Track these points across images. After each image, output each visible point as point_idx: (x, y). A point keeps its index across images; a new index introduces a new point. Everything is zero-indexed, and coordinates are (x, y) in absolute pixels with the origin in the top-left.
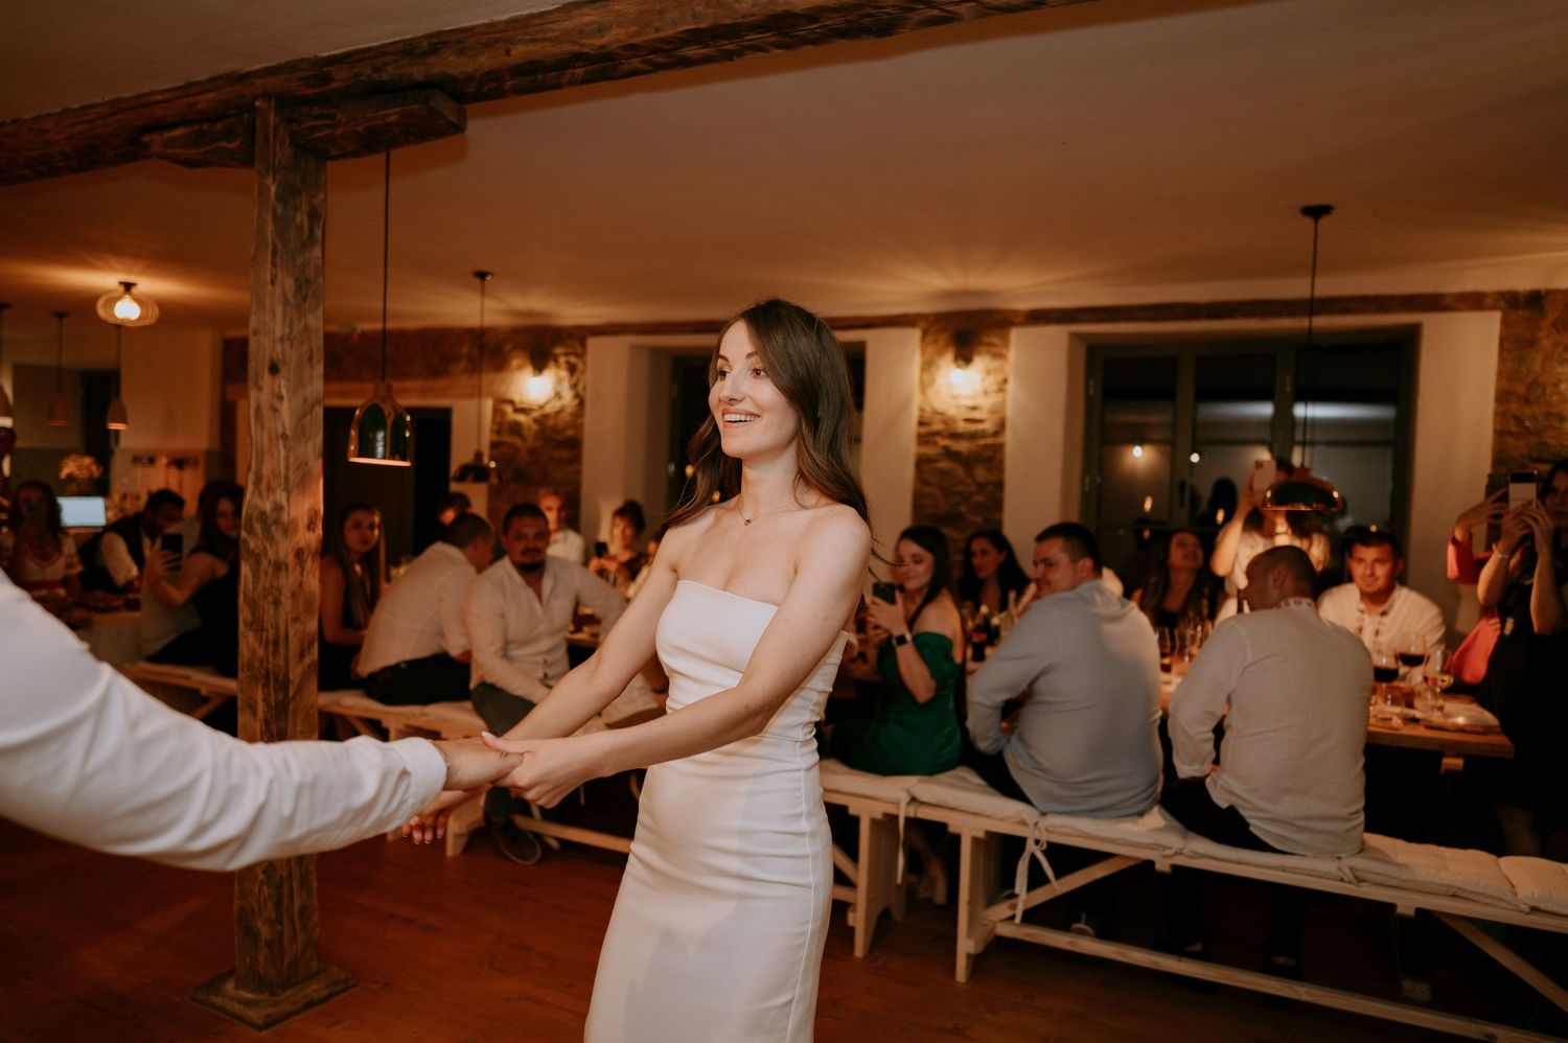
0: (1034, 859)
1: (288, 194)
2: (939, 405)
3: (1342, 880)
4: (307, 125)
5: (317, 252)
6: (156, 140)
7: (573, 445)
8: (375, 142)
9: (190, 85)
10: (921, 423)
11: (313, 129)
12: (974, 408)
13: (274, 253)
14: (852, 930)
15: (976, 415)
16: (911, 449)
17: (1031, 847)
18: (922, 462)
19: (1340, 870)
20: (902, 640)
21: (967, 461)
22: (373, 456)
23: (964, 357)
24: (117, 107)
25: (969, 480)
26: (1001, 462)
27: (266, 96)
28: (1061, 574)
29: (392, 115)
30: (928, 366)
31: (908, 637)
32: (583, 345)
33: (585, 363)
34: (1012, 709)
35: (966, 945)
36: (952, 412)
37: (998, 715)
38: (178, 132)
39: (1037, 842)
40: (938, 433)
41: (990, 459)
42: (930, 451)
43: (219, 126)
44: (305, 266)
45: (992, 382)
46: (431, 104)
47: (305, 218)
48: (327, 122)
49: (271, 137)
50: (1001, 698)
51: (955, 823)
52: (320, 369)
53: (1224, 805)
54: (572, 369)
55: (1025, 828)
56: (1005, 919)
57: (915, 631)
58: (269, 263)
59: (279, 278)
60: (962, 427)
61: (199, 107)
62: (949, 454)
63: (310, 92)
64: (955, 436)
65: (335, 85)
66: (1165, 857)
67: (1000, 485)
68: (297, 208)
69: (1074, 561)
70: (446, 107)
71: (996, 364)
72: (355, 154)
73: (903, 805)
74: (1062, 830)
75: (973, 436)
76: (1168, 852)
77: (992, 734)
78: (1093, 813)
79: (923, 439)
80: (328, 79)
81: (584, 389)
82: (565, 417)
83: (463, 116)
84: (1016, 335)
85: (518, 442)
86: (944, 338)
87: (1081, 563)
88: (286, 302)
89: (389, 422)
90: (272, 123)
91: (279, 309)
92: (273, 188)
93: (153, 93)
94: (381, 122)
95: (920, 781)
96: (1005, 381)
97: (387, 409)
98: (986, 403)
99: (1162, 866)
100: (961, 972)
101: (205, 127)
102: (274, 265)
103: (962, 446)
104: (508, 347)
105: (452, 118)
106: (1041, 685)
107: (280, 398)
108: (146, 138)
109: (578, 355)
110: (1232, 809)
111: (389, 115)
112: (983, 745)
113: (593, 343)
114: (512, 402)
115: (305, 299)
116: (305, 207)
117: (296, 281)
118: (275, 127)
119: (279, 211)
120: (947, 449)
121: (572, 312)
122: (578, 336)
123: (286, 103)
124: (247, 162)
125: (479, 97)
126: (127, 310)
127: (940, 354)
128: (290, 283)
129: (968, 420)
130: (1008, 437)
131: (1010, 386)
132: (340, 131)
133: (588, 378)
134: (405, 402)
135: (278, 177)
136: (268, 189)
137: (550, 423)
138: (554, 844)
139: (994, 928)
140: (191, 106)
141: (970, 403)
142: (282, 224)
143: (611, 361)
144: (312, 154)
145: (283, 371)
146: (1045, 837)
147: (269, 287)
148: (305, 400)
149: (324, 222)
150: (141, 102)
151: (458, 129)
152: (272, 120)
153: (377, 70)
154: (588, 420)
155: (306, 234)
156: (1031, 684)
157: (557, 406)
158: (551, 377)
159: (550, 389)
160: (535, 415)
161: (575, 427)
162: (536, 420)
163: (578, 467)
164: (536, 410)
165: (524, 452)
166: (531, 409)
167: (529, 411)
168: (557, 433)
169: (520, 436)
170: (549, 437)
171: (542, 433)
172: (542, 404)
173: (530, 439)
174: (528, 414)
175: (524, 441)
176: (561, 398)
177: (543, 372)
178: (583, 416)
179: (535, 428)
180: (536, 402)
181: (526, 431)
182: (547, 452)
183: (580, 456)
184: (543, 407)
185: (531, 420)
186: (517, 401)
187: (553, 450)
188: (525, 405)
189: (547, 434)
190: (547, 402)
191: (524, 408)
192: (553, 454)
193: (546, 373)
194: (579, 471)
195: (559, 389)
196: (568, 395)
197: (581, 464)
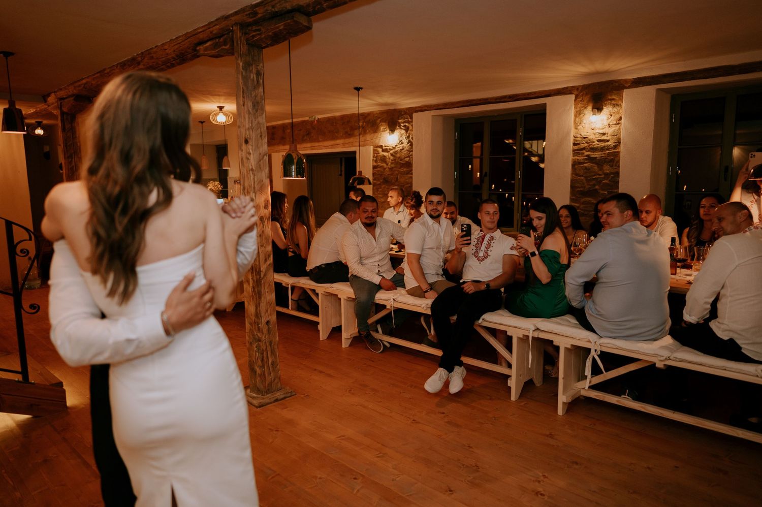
0: (594, 359)
1: (247, 66)
2: (584, 134)
3: (757, 376)
4: (251, 35)
5: (261, 90)
6: (201, 48)
7: (409, 165)
8: (277, 39)
9: (210, 23)
10: (575, 144)
11: (254, 36)
12: (604, 134)
13: (243, 92)
14: (510, 388)
15: (605, 138)
16: (570, 158)
17: (593, 353)
18: (575, 164)
19: (756, 371)
20: (533, 254)
21: (599, 162)
22: (291, 176)
23: (598, 108)
24: (188, 36)
25: (600, 173)
26: (618, 161)
27: (236, 24)
28: (616, 219)
29: (281, 26)
30: (578, 114)
31: (537, 253)
32: (411, 118)
33: (412, 125)
34: (589, 287)
35: (563, 398)
36: (592, 137)
37: (581, 290)
38: (208, 44)
39: (596, 350)
40: (584, 149)
41: (612, 161)
42: (580, 158)
43: (222, 39)
44: (256, 96)
45: (613, 120)
46: (295, 19)
47: (255, 76)
48: (258, 32)
49: (239, 42)
50: (583, 280)
51: (557, 341)
52: (265, 140)
53: (726, 338)
54: (407, 129)
55: (589, 344)
56: (584, 388)
57: (541, 249)
58: (242, 97)
59: (246, 103)
60: (597, 144)
61: (214, 32)
62: (590, 159)
63: (250, 20)
64: (593, 150)
65: (259, 16)
66: (661, 361)
67: (617, 174)
68: (251, 72)
69: (622, 212)
70: (302, 20)
71: (615, 110)
72: (272, 45)
73: (531, 331)
74: (608, 345)
75: (602, 149)
76: (662, 359)
77: (579, 298)
78: (626, 338)
79: (575, 152)
80: (256, 14)
81: (412, 138)
82: (405, 153)
83: (310, 22)
84: (626, 93)
85: (384, 165)
86: (587, 98)
87: (626, 213)
88: (249, 113)
89: (295, 161)
90: (239, 36)
91: (247, 116)
92: (241, 64)
93: (198, 28)
94: (278, 30)
95: (542, 321)
96: (621, 118)
97: (294, 155)
98: (610, 131)
99: (659, 365)
100: (560, 411)
101: (217, 40)
102: (243, 97)
103: (597, 155)
104: (379, 121)
105: (305, 24)
106: (601, 274)
107: (250, 154)
108: (198, 48)
109: (409, 122)
110: (731, 341)
111: (279, 26)
112: (574, 304)
113: (415, 115)
114: (381, 147)
115: (257, 111)
116: (254, 71)
117: (253, 103)
118: (240, 37)
119: (244, 74)
120: (588, 156)
121: (406, 102)
122: (409, 113)
123: (243, 26)
124: (232, 53)
125: (316, 12)
126: (221, 119)
127: (585, 107)
128: (250, 104)
129: (599, 141)
130: (622, 148)
131: (623, 121)
132: (263, 36)
133: (414, 133)
134: (302, 152)
135: (242, 59)
136: (239, 64)
137: (398, 155)
138: (388, 345)
139: (579, 391)
140: (211, 32)
141: (601, 131)
142: (246, 79)
143: (423, 124)
144: (256, 47)
145: (250, 143)
146: (599, 349)
147: (242, 107)
148: (260, 154)
149: (263, 77)
150: (194, 33)
151: (309, 28)
152: (239, 34)
153: (273, 7)
154: (414, 153)
155: (256, 83)
156: (597, 274)
157: (401, 147)
158: (398, 134)
159: (397, 139)
160: (391, 152)
161: (409, 157)
162: (392, 155)
163: (411, 175)
164: (392, 150)
165: (387, 169)
166: (390, 149)
167: (389, 150)
168: (401, 160)
169: (385, 162)
170: (398, 162)
171: (395, 160)
172: (394, 146)
173: (390, 164)
174: (388, 152)
175: (387, 165)
176: (402, 143)
177: (394, 131)
178: (412, 151)
179: (392, 158)
180: (392, 146)
181: (388, 160)
182: (397, 169)
183: (412, 170)
184: (394, 148)
185: (390, 155)
186: (384, 146)
187: (400, 168)
188: (387, 147)
189: (397, 160)
190: (396, 146)
191: (386, 149)
192: (400, 170)
193: (395, 131)
194: (412, 178)
195: (401, 139)
196: (405, 141)
197: (412, 174)
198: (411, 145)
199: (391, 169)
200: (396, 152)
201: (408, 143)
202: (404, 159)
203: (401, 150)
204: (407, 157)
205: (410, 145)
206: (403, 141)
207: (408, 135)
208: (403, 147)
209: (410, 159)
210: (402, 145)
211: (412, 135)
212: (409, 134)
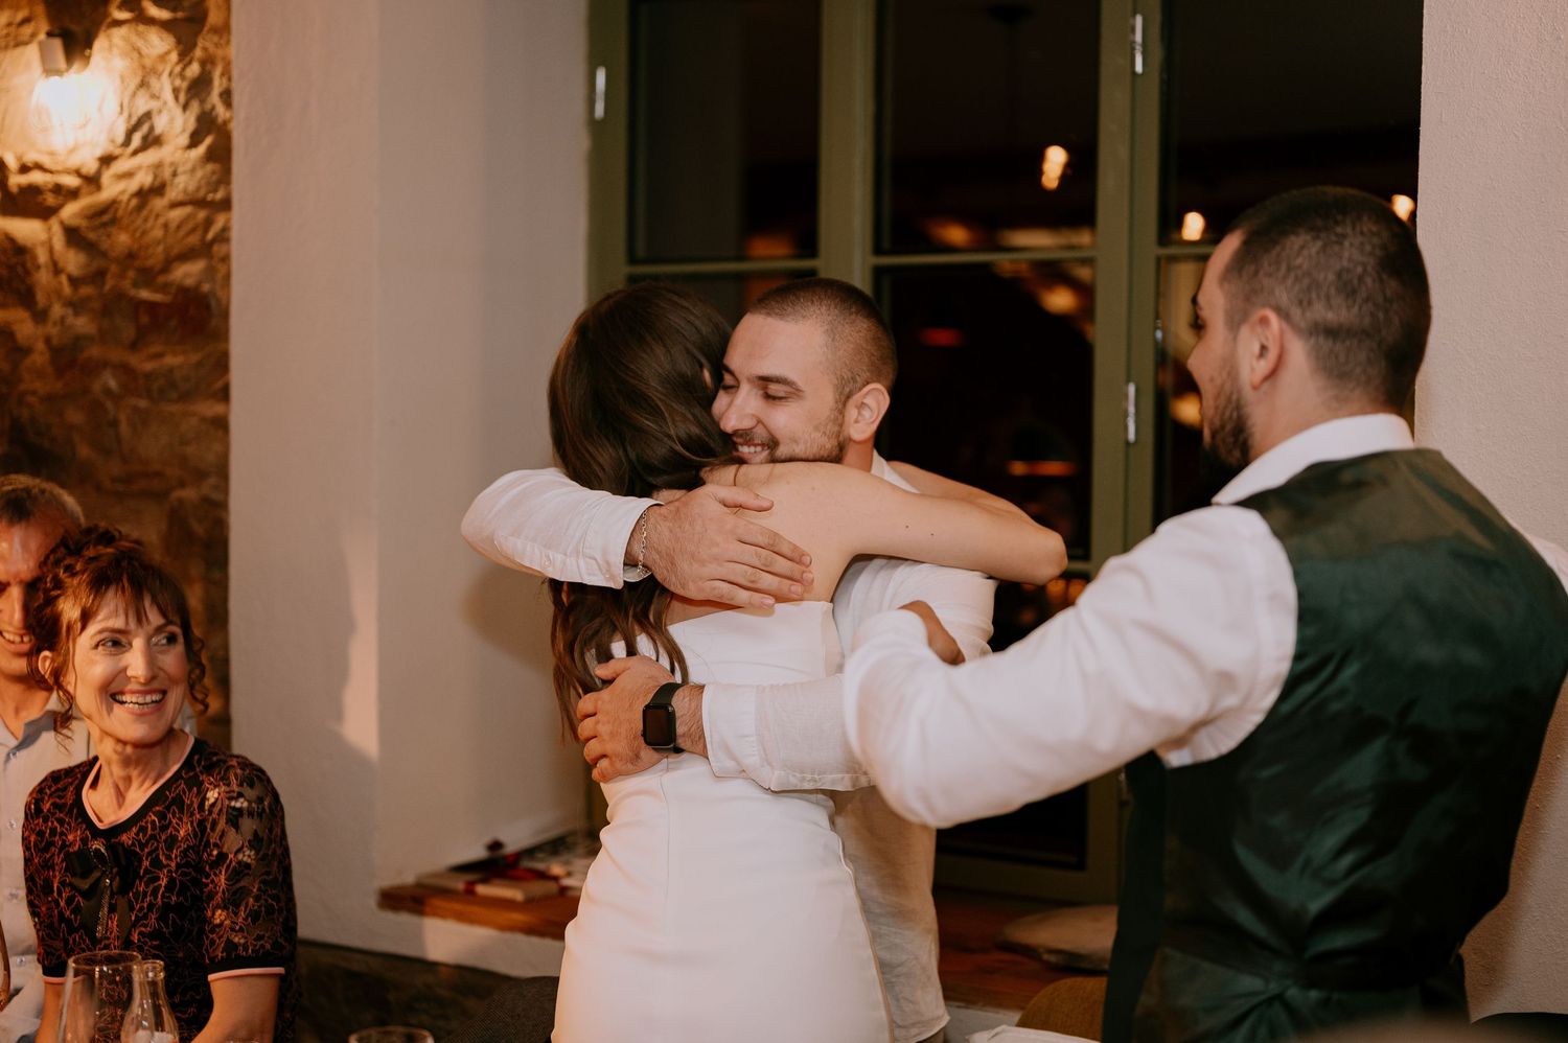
7: (201, 320)
82: (168, 218)
133: (239, 52)
137: (122, 240)
157: (139, 169)
158: (120, 64)
159: (112, 106)
160: (70, 211)
161: (204, 250)
162: (72, 235)
163: (219, 409)
164: (74, 194)
165: (40, 357)
166: (58, 189)
167: (50, 200)
168: (148, 277)
169: (25, 297)
170: (119, 296)
171: (98, 277)
172: (91, 167)
173: (57, 310)
174: (45, 213)
175: (40, 316)
176: (152, 141)
177: (89, 44)
178: (226, 205)
179: (73, 261)
180: (74, 161)
181: (43, 277)
182: (116, 355)
183: (222, 364)
184: (92, 181)
185: (59, 242)
186: (11, 162)
187: (134, 346)
188: (36, 177)
189: (110, 283)
190: (107, 160)
191: (33, 190)
192: (134, 360)
193: (100, 44)
194: (221, 425)
195: (143, 105)
196: (174, 122)
197: (224, 395)
198: (220, 155)
199: (67, 357)
200: (105, 215)
201: (195, 141)
202: (166, 267)
203: (144, 195)
204: (187, 256)
205: (210, 156)
206: (160, 124)
207: (194, 69)
208: (158, 166)
209: (210, 272)
210: (150, 156)
211: (227, 73)
212: (207, 62)
